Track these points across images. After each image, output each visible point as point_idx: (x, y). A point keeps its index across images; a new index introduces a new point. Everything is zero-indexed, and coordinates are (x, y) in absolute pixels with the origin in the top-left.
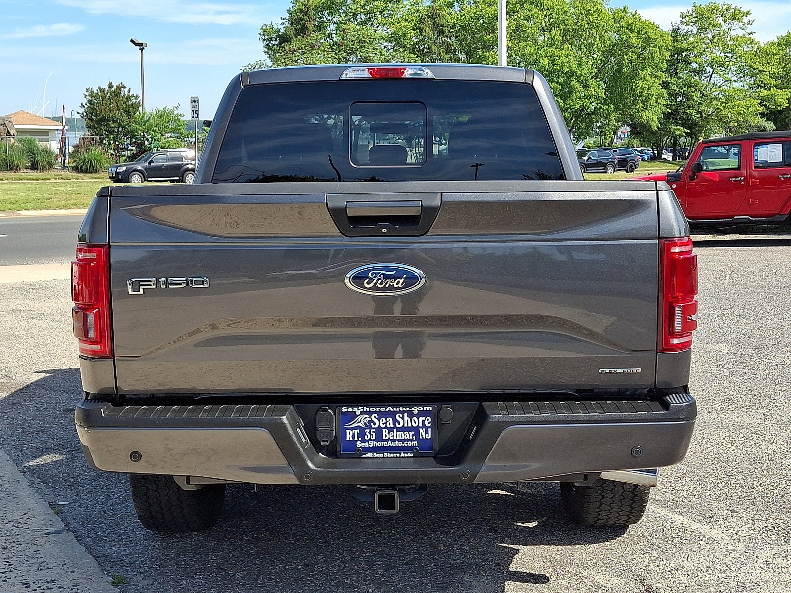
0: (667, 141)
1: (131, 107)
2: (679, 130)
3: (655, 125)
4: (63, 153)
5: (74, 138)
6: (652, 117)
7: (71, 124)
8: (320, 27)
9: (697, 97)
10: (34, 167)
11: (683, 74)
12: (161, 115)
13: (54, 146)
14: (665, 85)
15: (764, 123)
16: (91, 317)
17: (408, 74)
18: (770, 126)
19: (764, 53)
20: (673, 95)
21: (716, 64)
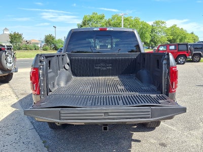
0: (151, 45)
1: (53, 39)
2: (153, 43)
3: (149, 42)
4: (41, 47)
5: (43, 44)
6: (148, 41)
7: (42, 41)
8: (88, 24)
9: (156, 37)
10: (35, 49)
11: (154, 33)
12: (59, 40)
13: (39, 46)
14: (150, 35)
15: (167, 42)
16: (35, 85)
17: (108, 29)
18: (169, 43)
19: (168, 30)
20: (152, 37)
21: (160, 31)
